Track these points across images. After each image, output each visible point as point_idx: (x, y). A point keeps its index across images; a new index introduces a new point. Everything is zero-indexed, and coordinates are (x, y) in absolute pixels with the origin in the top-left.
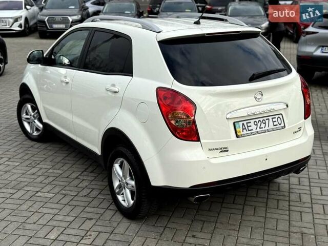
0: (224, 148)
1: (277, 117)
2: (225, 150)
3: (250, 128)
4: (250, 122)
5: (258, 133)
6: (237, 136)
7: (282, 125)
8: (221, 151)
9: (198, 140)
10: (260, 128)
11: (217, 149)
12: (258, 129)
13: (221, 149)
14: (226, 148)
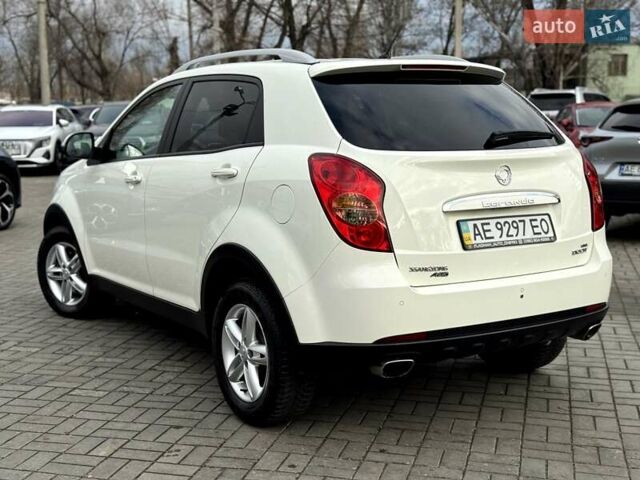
0: (439, 269)
1: (539, 218)
2: (442, 272)
3: (488, 234)
4: (488, 224)
5: (503, 245)
6: (465, 247)
7: (551, 234)
8: (434, 275)
9: (390, 249)
10: (508, 236)
11: (426, 270)
12: (504, 238)
13: (434, 269)
14: (443, 269)
